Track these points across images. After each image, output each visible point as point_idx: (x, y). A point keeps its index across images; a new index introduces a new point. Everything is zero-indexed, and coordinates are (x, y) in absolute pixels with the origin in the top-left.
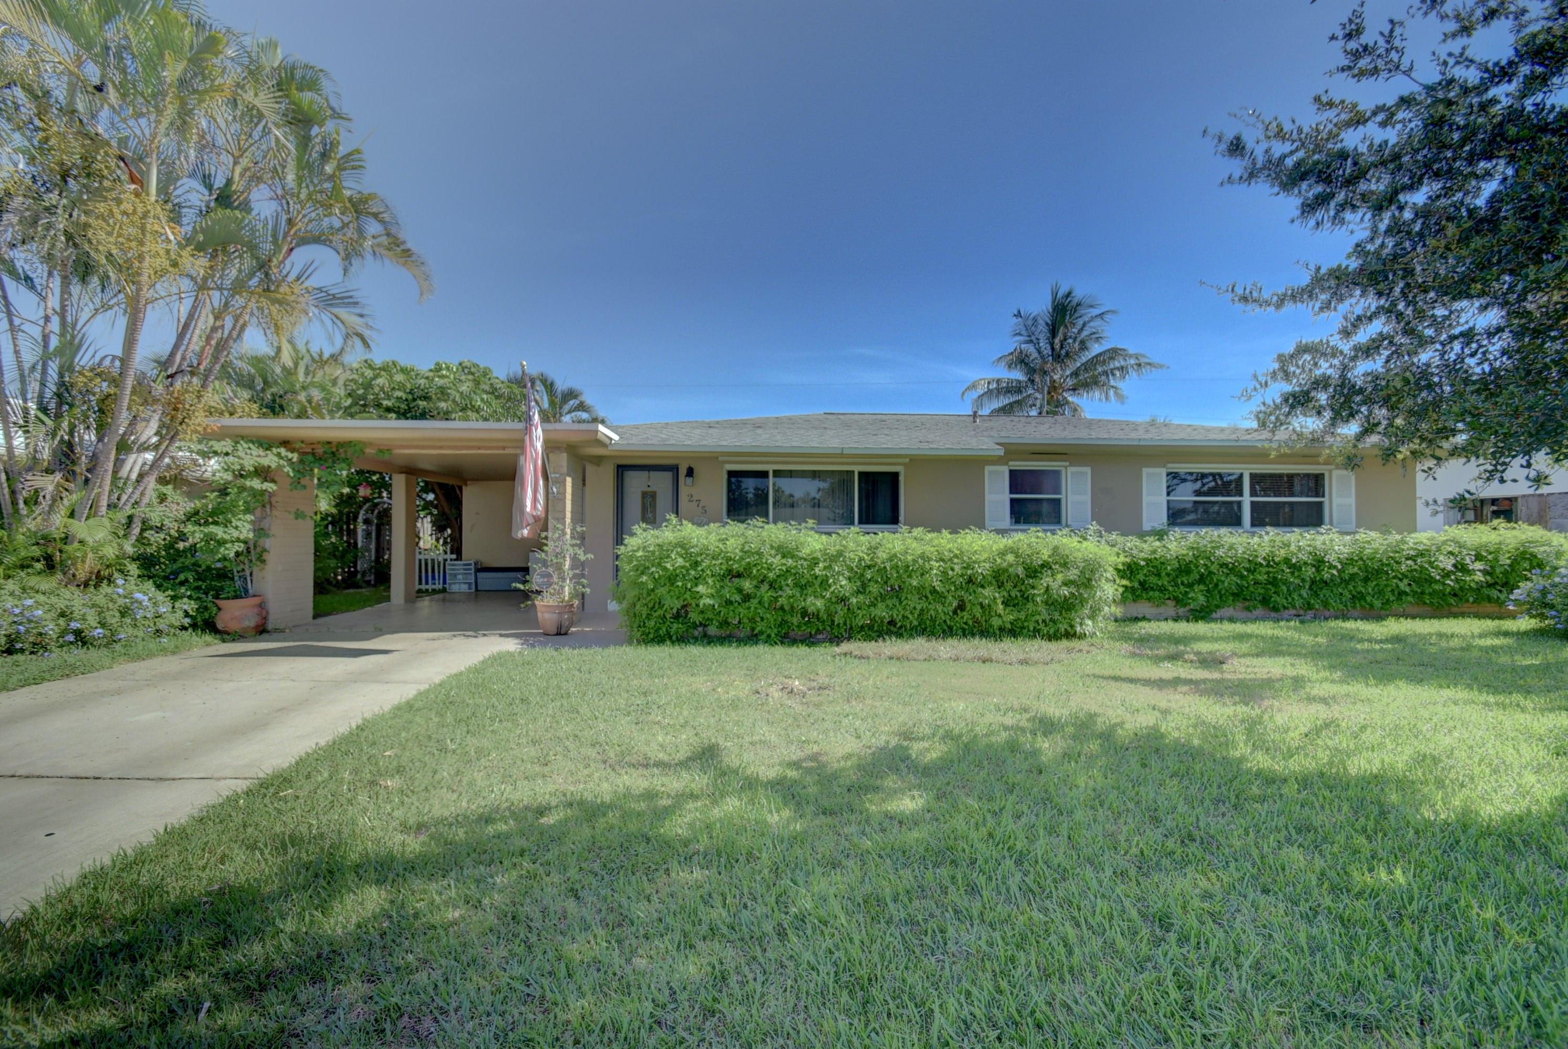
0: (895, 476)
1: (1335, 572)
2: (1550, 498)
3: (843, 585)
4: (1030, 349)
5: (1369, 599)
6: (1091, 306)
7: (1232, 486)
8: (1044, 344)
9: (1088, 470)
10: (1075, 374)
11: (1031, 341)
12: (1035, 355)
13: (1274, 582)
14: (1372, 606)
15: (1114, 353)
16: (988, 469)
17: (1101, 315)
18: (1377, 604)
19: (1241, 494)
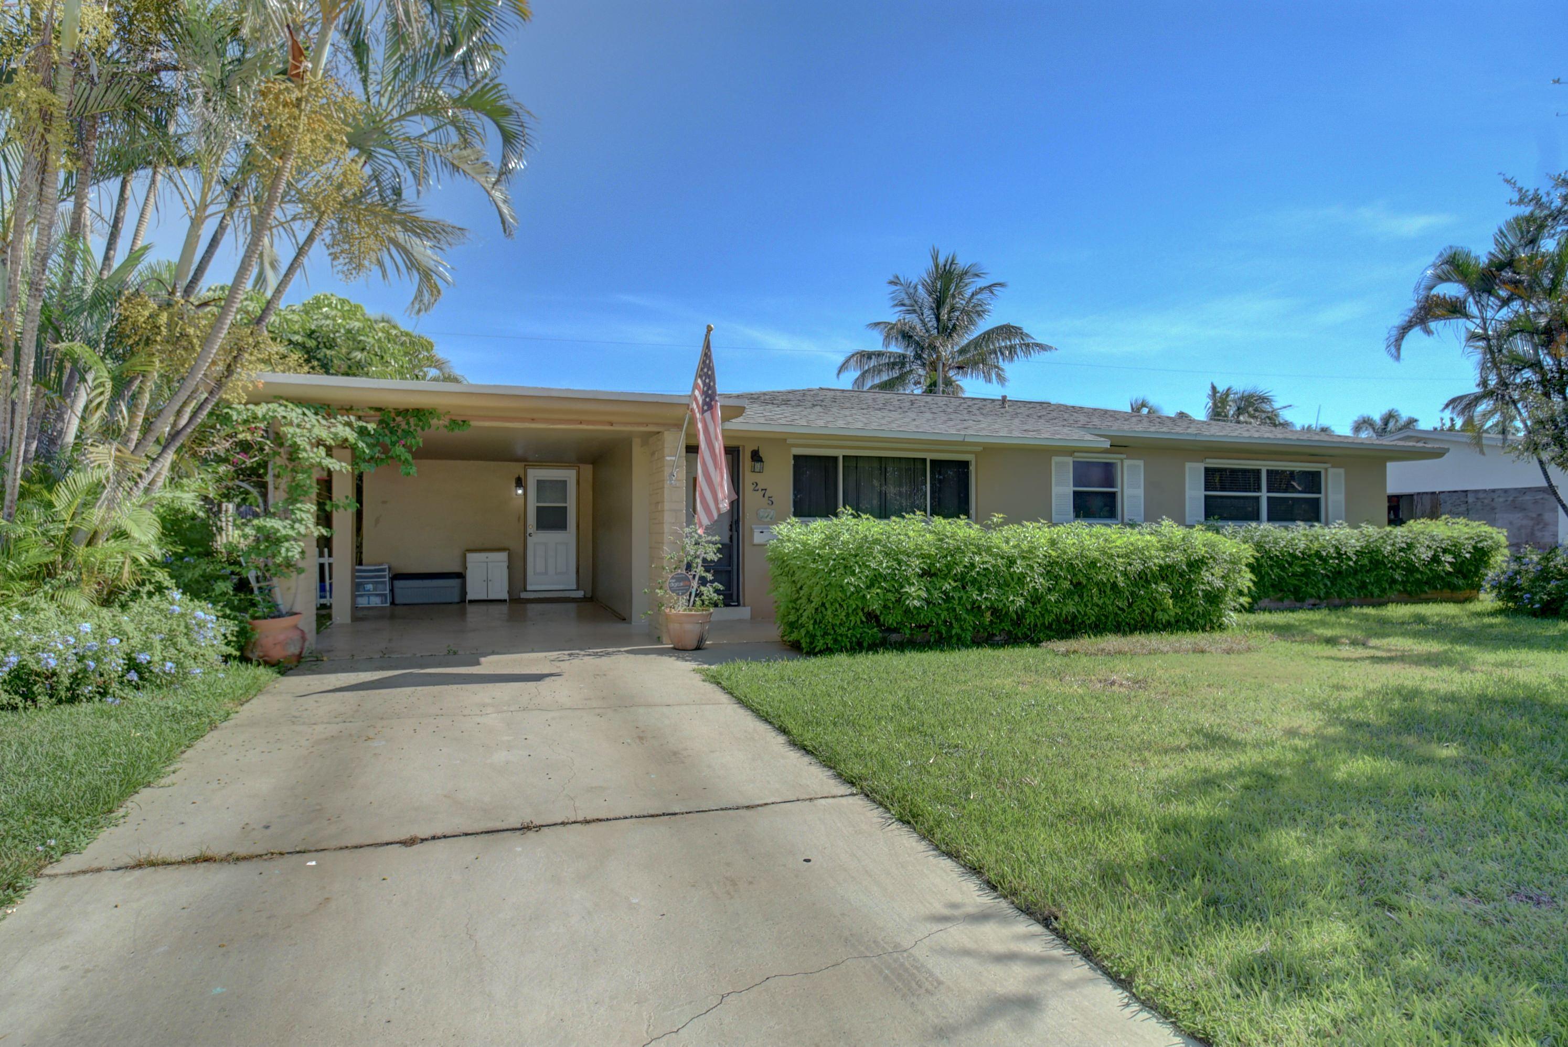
0: (965, 464)
1: (1351, 563)
2: (1442, 496)
3: (1041, 583)
4: (913, 319)
5: (1370, 587)
6: (977, 275)
7: (1249, 479)
8: (928, 315)
9: (1141, 463)
10: (962, 351)
11: (915, 311)
12: (919, 327)
13: (1307, 574)
14: (1372, 595)
15: (1008, 331)
16: (1055, 460)
17: (990, 288)
18: (1376, 591)
19: (1259, 489)
